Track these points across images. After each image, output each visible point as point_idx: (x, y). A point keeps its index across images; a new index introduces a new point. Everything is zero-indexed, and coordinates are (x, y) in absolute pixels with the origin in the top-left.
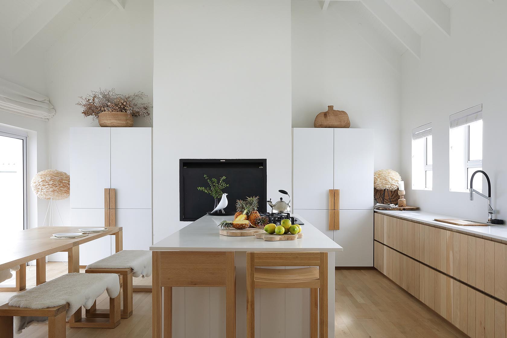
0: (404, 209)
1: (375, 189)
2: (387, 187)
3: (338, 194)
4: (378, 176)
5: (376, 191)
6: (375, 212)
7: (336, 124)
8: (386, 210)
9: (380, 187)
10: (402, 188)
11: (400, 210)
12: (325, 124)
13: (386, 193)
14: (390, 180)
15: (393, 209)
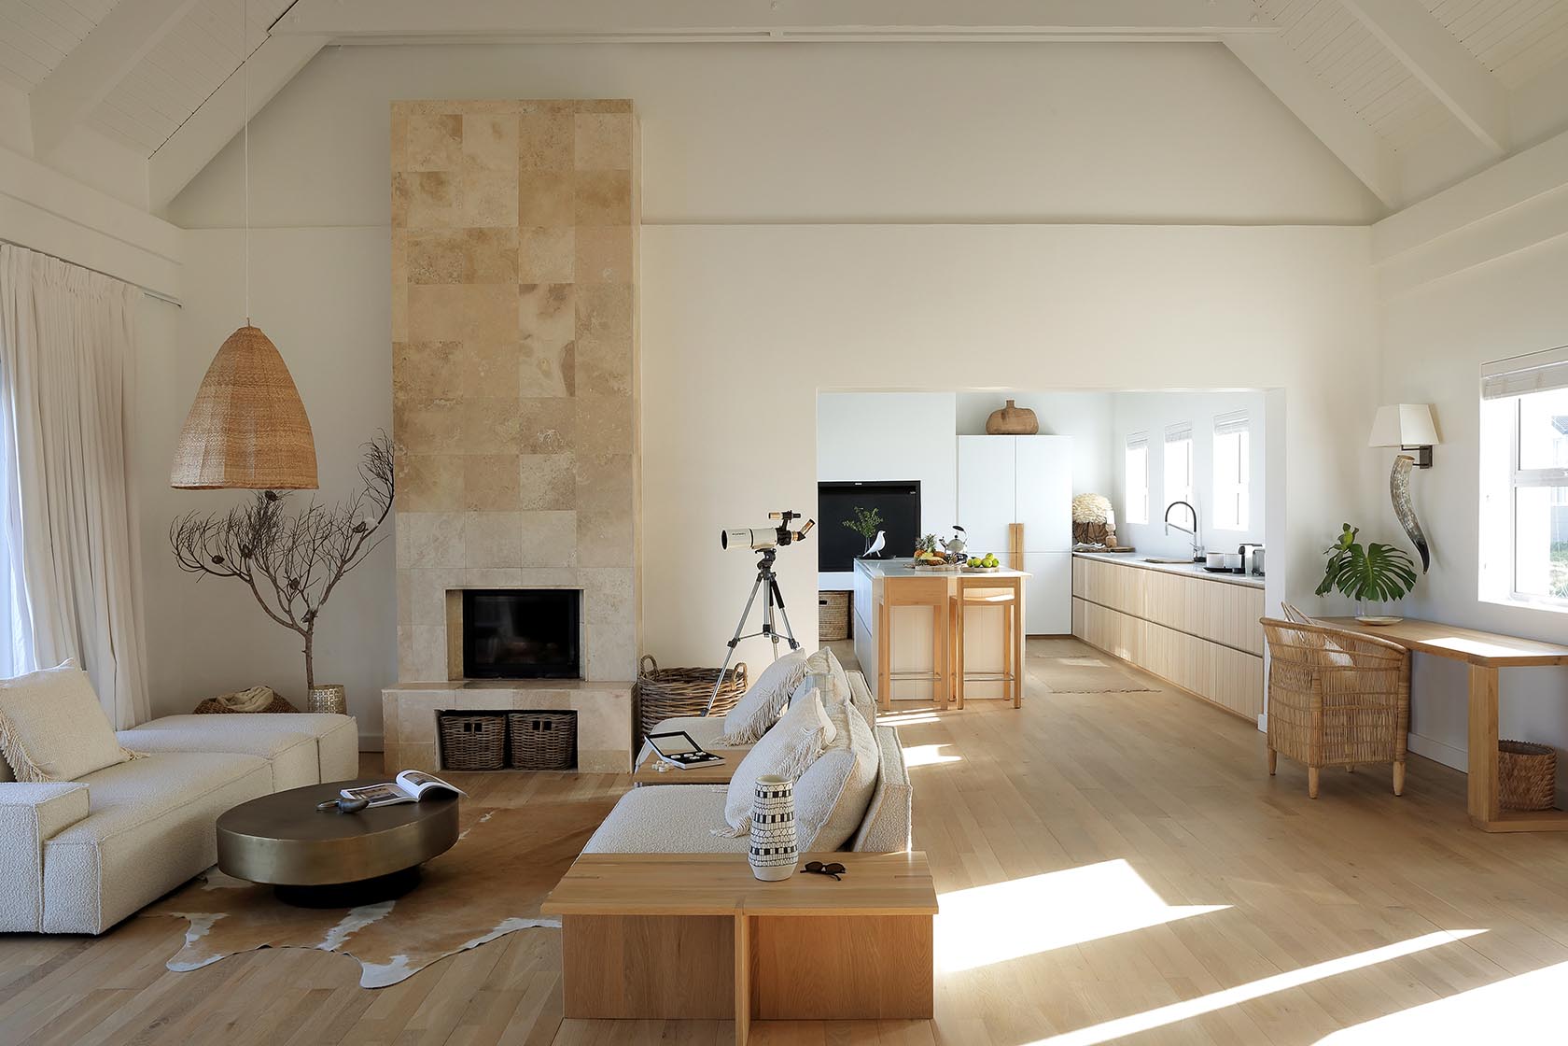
0: (1113, 551)
1: (1074, 522)
2: (1091, 519)
3: (1022, 531)
4: (1077, 502)
5: (1076, 525)
6: (1073, 555)
7: (1019, 428)
8: (1088, 551)
9: (1082, 519)
10: (1111, 521)
11: (1107, 552)
12: (1003, 428)
13: (1091, 528)
14: (1095, 510)
15: (1098, 551)
